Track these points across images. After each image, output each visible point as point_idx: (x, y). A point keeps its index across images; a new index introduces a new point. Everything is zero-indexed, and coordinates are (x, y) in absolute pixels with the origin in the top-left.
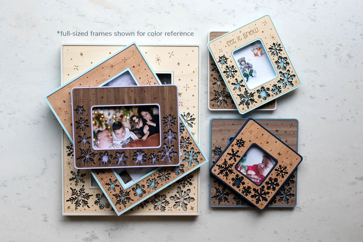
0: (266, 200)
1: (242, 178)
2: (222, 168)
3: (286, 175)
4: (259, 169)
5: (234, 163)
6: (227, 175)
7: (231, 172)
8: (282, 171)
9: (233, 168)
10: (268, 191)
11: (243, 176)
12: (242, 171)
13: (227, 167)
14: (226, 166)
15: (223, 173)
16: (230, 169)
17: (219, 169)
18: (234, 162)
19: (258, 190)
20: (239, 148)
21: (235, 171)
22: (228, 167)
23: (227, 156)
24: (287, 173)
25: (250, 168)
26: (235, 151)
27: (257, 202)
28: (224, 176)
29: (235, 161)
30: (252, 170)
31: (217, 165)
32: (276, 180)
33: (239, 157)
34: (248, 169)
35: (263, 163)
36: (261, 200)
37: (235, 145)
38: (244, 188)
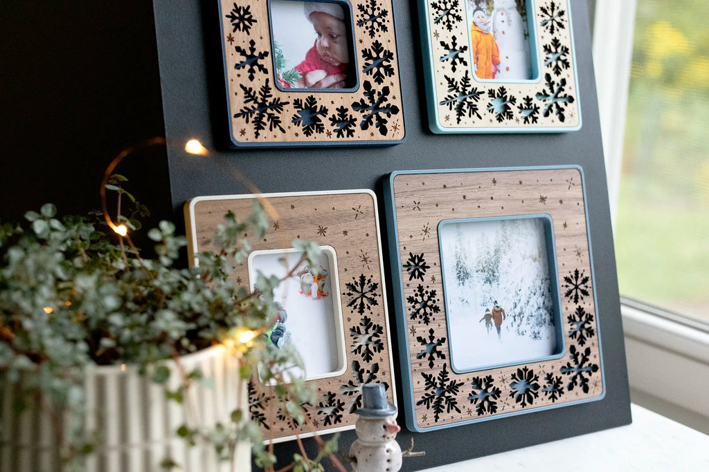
0: (395, 110)
1: (312, 100)
2: (252, 112)
3: (386, 18)
4: (325, 55)
5: (267, 81)
6: (275, 122)
7: (277, 105)
8: (373, 18)
9: (274, 93)
10: (382, 85)
11: (310, 95)
12: (296, 85)
13: (260, 101)
14: (256, 102)
15: (265, 124)
16: (270, 100)
17: (247, 121)
18: (266, 76)
19: (362, 101)
20: (248, 33)
21: (284, 97)
22: (264, 101)
23: (239, 75)
24: (384, 13)
25: (304, 69)
26: (246, 47)
27: (384, 131)
28: (271, 130)
29: (266, 71)
30: (312, 70)
31: (237, 116)
32: (377, 47)
33: (266, 54)
34: (304, 75)
35: (320, 35)
36: (387, 119)
37: (234, 31)
38: (333, 119)
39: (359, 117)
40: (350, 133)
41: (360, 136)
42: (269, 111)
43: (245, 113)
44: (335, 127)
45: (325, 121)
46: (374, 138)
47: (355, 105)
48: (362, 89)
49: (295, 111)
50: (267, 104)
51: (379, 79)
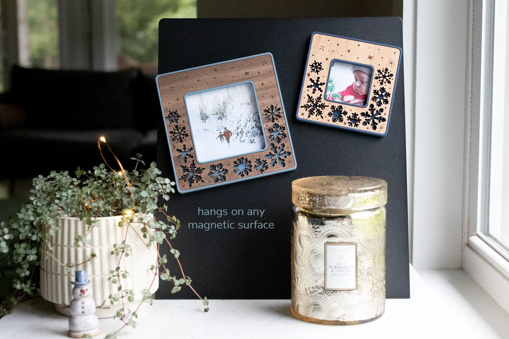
1: (341, 107)
2: (309, 107)
3: (391, 78)
4: (356, 90)
5: (321, 95)
6: (320, 113)
7: (323, 106)
8: (384, 77)
9: (323, 101)
10: (380, 107)
11: (340, 105)
12: (337, 100)
13: (315, 103)
14: (313, 103)
15: (314, 113)
16: (320, 103)
17: (306, 110)
18: (321, 93)
19: (367, 112)
22: (317, 103)
23: (308, 90)
24: (392, 75)
25: (343, 94)
28: (316, 116)
29: (321, 91)
30: (347, 95)
31: (302, 107)
33: (324, 84)
34: (343, 96)
35: (356, 80)
37: (311, 72)
38: (349, 118)
39: (363, 119)
40: (356, 125)
41: (361, 127)
42: (318, 108)
43: (306, 107)
44: (349, 121)
45: (345, 118)
46: (368, 130)
47: (363, 114)
48: (368, 107)
49: (331, 111)
50: (318, 105)
51: (379, 104)
